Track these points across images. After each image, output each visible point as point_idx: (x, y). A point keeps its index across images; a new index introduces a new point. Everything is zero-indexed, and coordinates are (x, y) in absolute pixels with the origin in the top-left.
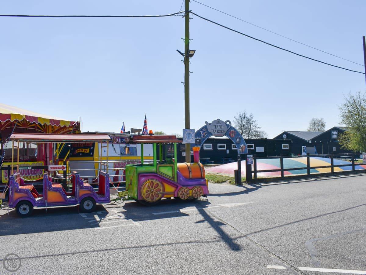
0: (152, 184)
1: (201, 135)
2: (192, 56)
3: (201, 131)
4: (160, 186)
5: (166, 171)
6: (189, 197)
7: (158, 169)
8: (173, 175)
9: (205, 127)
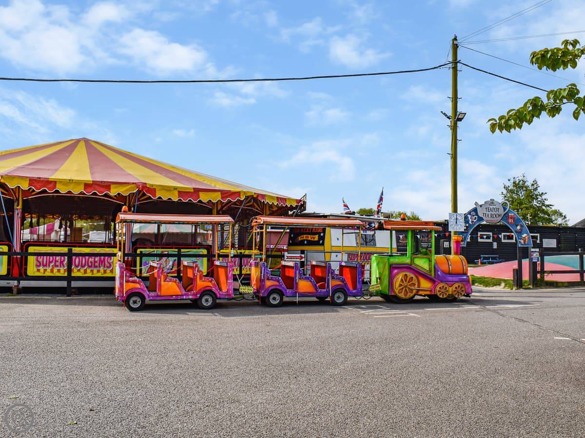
0: (405, 277)
1: (469, 221)
2: (460, 120)
3: (469, 216)
4: (415, 280)
5: (422, 263)
6: (449, 294)
7: (412, 260)
8: (429, 268)
9: (475, 210)
